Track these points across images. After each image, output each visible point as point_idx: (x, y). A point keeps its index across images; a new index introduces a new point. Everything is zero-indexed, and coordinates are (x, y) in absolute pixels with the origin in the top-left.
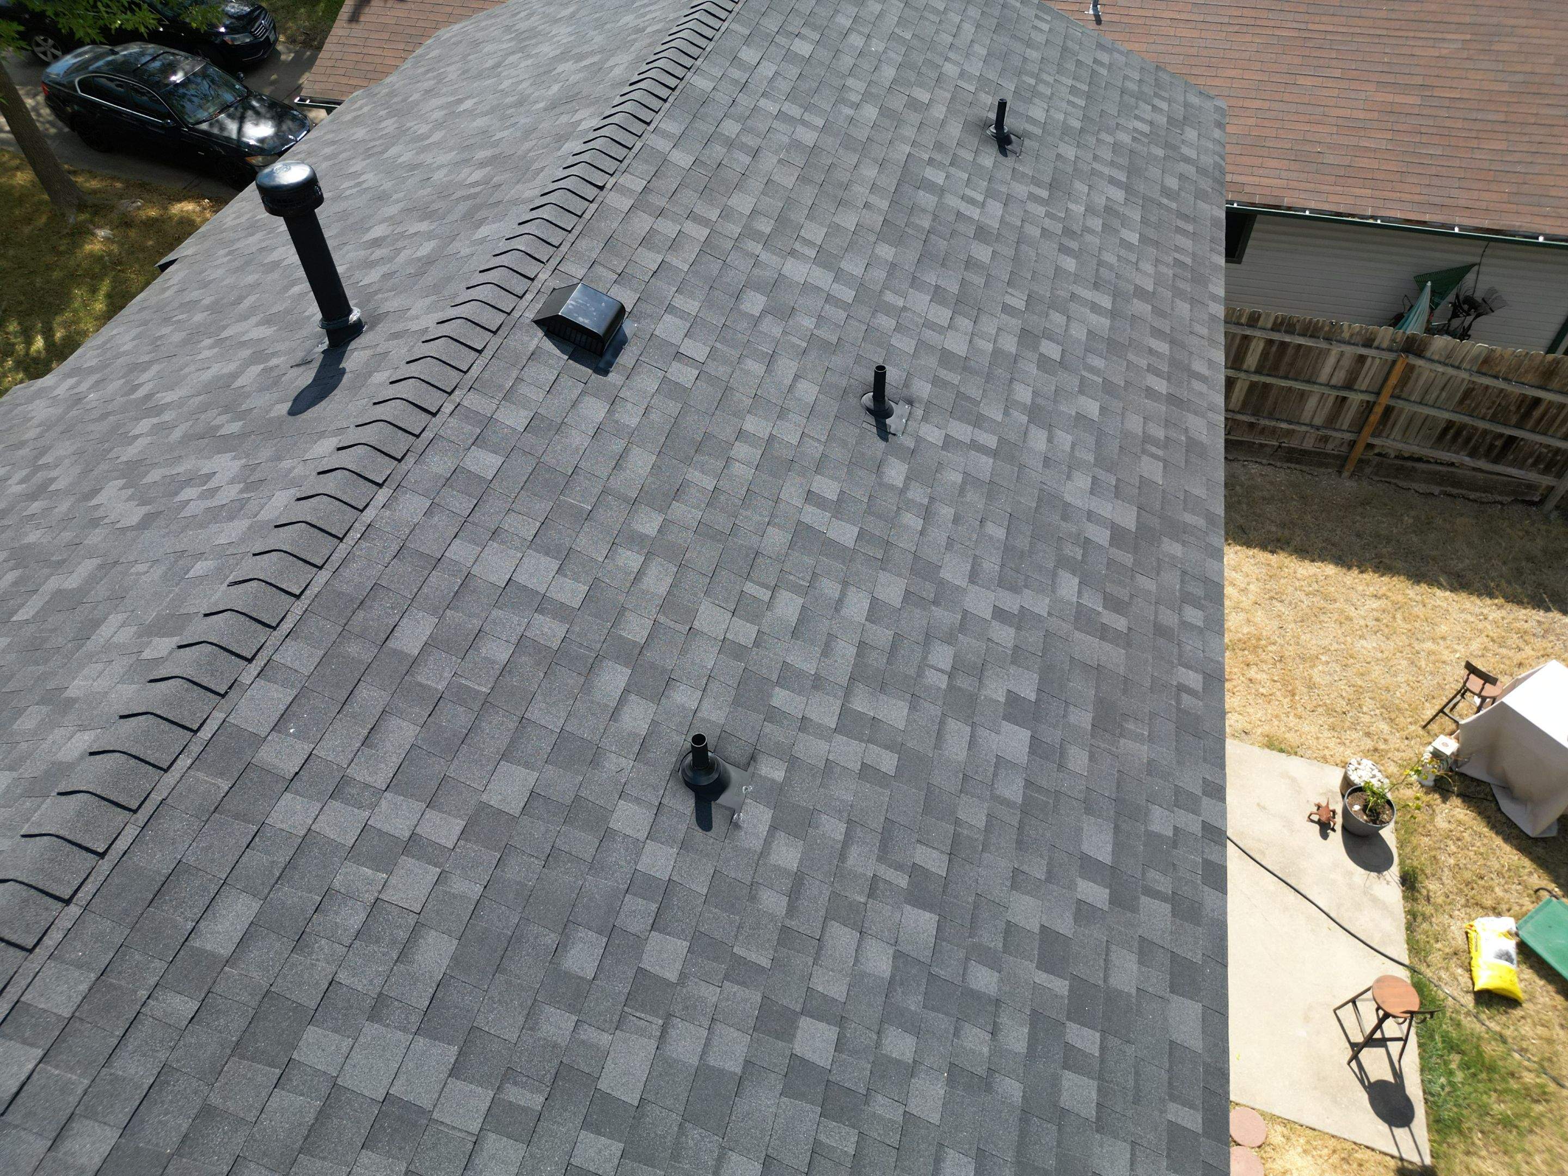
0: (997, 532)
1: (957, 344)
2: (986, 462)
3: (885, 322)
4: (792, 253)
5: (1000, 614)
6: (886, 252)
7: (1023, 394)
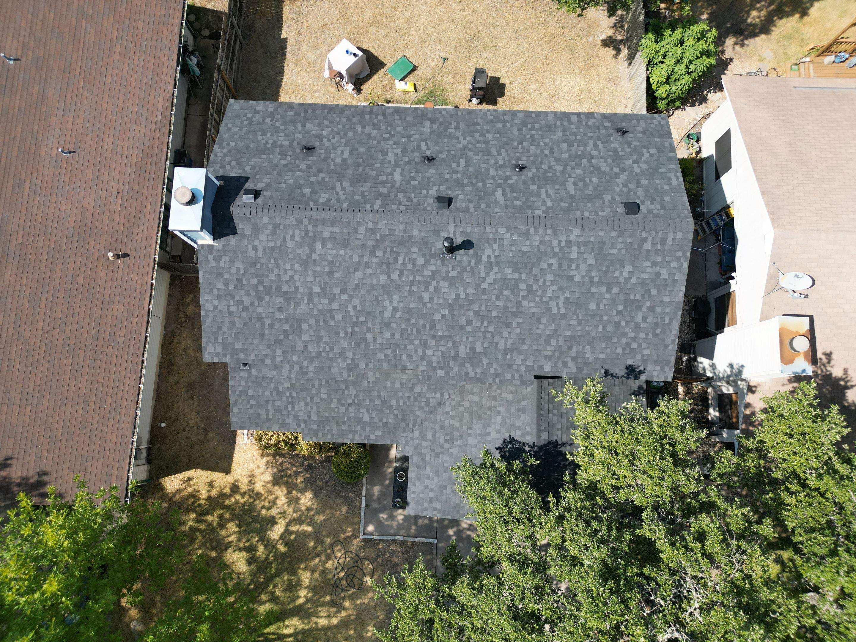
0: (446, 141)
1: (399, 151)
2: (429, 144)
3: (401, 163)
4: (393, 180)
5: (465, 139)
6: (378, 165)
7: (404, 139)
